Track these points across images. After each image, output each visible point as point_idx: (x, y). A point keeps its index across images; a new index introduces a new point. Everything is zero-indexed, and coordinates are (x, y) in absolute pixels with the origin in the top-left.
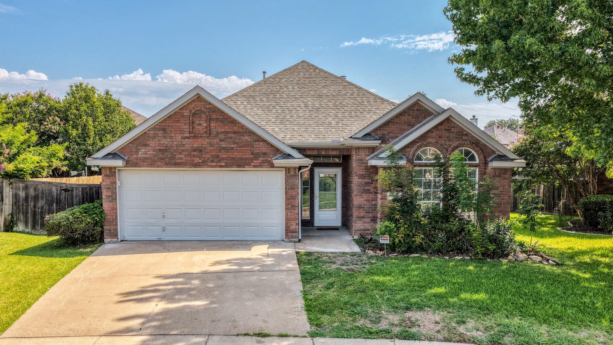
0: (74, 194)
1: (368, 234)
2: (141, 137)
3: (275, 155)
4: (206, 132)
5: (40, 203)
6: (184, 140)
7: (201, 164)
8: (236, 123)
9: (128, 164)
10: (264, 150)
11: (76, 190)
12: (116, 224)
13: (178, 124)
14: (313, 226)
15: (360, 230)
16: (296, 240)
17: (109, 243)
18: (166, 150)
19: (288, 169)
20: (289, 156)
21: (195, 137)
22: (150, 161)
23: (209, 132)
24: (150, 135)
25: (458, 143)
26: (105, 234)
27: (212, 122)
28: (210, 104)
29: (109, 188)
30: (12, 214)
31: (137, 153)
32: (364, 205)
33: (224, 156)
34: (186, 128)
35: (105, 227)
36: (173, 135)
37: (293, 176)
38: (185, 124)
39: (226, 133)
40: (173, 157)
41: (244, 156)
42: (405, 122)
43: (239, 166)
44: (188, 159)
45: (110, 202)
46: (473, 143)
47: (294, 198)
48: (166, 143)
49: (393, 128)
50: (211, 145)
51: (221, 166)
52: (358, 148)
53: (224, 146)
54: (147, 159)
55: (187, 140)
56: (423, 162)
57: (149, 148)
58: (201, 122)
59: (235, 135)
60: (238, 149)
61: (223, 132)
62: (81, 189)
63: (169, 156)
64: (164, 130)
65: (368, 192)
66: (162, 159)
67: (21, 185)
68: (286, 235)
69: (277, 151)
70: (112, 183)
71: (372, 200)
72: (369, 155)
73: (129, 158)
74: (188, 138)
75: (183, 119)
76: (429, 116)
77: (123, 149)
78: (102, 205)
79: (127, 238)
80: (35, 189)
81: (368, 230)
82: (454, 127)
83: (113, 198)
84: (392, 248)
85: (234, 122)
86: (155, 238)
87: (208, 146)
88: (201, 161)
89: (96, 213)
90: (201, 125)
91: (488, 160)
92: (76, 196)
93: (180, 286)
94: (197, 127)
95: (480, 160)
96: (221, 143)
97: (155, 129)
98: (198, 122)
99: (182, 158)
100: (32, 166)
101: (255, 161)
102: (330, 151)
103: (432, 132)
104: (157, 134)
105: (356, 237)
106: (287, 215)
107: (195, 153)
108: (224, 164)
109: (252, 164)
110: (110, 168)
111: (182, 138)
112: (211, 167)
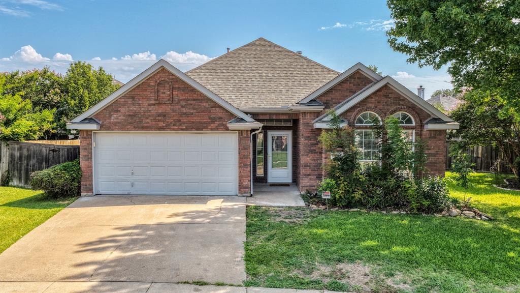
0: (61, 154)
1: (314, 190)
2: (114, 104)
3: (230, 119)
4: (169, 100)
5: (32, 162)
6: (150, 107)
7: (165, 127)
8: (195, 92)
9: (102, 127)
10: (220, 115)
11: (62, 151)
12: (92, 180)
13: (145, 93)
14: (266, 183)
15: (307, 186)
16: (249, 195)
17: (85, 196)
18: (135, 116)
19: (241, 132)
20: (242, 120)
21: (160, 104)
22: (120, 125)
23: (172, 100)
24: (121, 102)
25: (395, 107)
26: (82, 188)
27: (174, 90)
28: (173, 75)
29: (86, 149)
30: (8, 171)
31: (110, 117)
32: (310, 164)
33: (185, 120)
34: (152, 96)
35: (82, 183)
36: (141, 102)
37: (245, 137)
38: (151, 92)
39: (187, 100)
40: (141, 122)
41: (202, 121)
42: (347, 89)
43: (198, 129)
44: (154, 123)
45: (86, 160)
46: (410, 107)
47: (246, 157)
48: (135, 109)
49: (337, 94)
50: (174, 111)
51: (182, 129)
52: (304, 113)
53: (185, 111)
54: (119, 123)
55: (152, 107)
56: (364, 124)
57: (120, 114)
58: (165, 91)
59: (194, 102)
60: (197, 114)
61: (184, 99)
62: (66, 150)
63: (137, 121)
64: (133, 98)
65: (313, 152)
66: (131, 123)
67: (16, 146)
68: (239, 190)
69: (232, 115)
70: (88, 144)
71: (318, 160)
72: (315, 119)
73: (103, 122)
74: (154, 104)
75: (149, 88)
76: (369, 83)
77: (98, 114)
78: (79, 163)
79: (101, 192)
80: (28, 150)
81: (314, 186)
82: (391, 93)
83: (89, 158)
84: (334, 203)
85: (193, 90)
86: (125, 193)
87: (171, 111)
88: (164, 125)
89: (74, 170)
90: (165, 93)
91: (424, 122)
92: (62, 156)
93: (135, 237)
94: (161, 95)
95: (416, 123)
96: (182, 109)
97: (125, 98)
98: (162, 91)
99: (148, 123)
100: (25, 130)
101: (212, 125)
102: (281, 116)
103: (372, 98)
104: (127, 101)
105: (303, 193)
106: (240, 172)
107: (160, 118)
108: (184, 127)
109: (209, 127)
110: (87, 131)
111: (149, 105)
112: (174, 130)
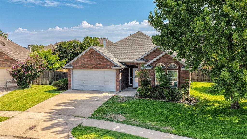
2: (77, 60)
3: (113, 66)
4: (94, 59)
9: (74, 68)
10: (110, 64)
12: (71, 85)
13: (87, 56)
14: (133, 87)
17: (69, 90)
18: (84, 64)
19: (116, 70)
20: (116, 66)
21: (91, 60)
25: (170, 62)
26: (68, 87)
27: (95, 56)
28: (95, 50)
29: (69, 74)
30: (51, 80)
31: (76, 65)
33: (99, 66)
34: (89, 57)
35: (68, 85)
36: (85, 59)
37: (118, 72)
39: (99, 59)
40: (85, 66)
41: (104, 66)
42: (154, 55)
43: (103, 69)
44: (89, 66)
46: (176, 62)
47: (118, 79)
48: (84, 62)
50: (95, 62)
51: (98, 69)
52: (139, 63)
53: (99, 63)
54: (79, 66)
57: (79, 63)
59: (102, 60)
60: (102, 63)
64: (83, 58)
66: (82, 66)
67: (53, 72)
68: (116, 90)
69: (113, 64)
73: (74, 66)
74: (89, 60)
77: (73, 63)
78: (67, 79)
79: (74, 89)
80: (57, 73)
83: (70, 77)
85: (101, 56)
86: (81, 89)
88: (92, 67)
90: (93, 57)
91: (181, 67)
94: (91, 57)
99: (87, 66)
101: (107, 67)
106: (116, 84)
107: (91, 65)
110: (70, 69)
111: (88, 60)
112: (95, 69)
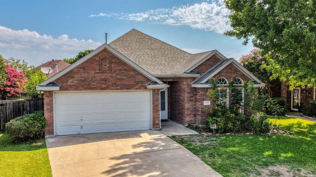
2: (70, 73)
3: (147, 82)
4: (109, 70)
6: (95, 74)
7: (106, 88)
8: (126, 65)
9: (62, 89)
10: (141, 80)
12: (53, 126)
13: (92, 65)
17: (48, 138)
18: (85, 80)
19: (154, 90)
20: (156, 83)
21: (102, 72)
22: (75, 87)
24: (75, 71)
26: (45, 133)
27: (112, 64)
28: (111, 54)
29: (48, 104)
31: (67, 82)
32: (190, 108)
33: (119, 83)
34: (97, 67)
36: (89, 71)
37: (156, 94)
38: (96, 65)
39: (120, 70)
40: (89, 84)
41: (130, 83)
44: (99, 85)
45: (49, 112)
46: (241, 75)
47: (157, 106)
48: (85, 76)
49: (203, 67)
50: (112, 77)
51: (117, 89)
53: (119, 77)
54: (73, 85)
55: (97, 74)
56: (219, 85)
57: (74, 79)
58: (106, 64)
59: (125, 71)
60: (127, 79)
61: (118, 70)
63: (87, 84)
64: (84, 68)
66: (82, 85)
68: (153, 126)
69: (148, 80)
70: (50, 101)
71: (194, 105)
73: (62, 85)
75: (95, 62)
77: (58, 80)
79: (59, 134)
83: (51, 110)
84: (217, 131)
85: (124, 64)
86: (76, 133)
87: (110, 77)
88: (106, 86)
90: (106, 66)
94: (104, 67)
95: (244, 84)
96: (117, 76)
97: (78, 68)
98: (104, 64)
99: (94, 85)
101: (136, 86)
103: (224, 70)
104: (80, 71)
105: (186, 125)
106: (153, 115)
107: (103, 82)
108: (119, 88)
109: (135, 88)
112: (112, 89)
